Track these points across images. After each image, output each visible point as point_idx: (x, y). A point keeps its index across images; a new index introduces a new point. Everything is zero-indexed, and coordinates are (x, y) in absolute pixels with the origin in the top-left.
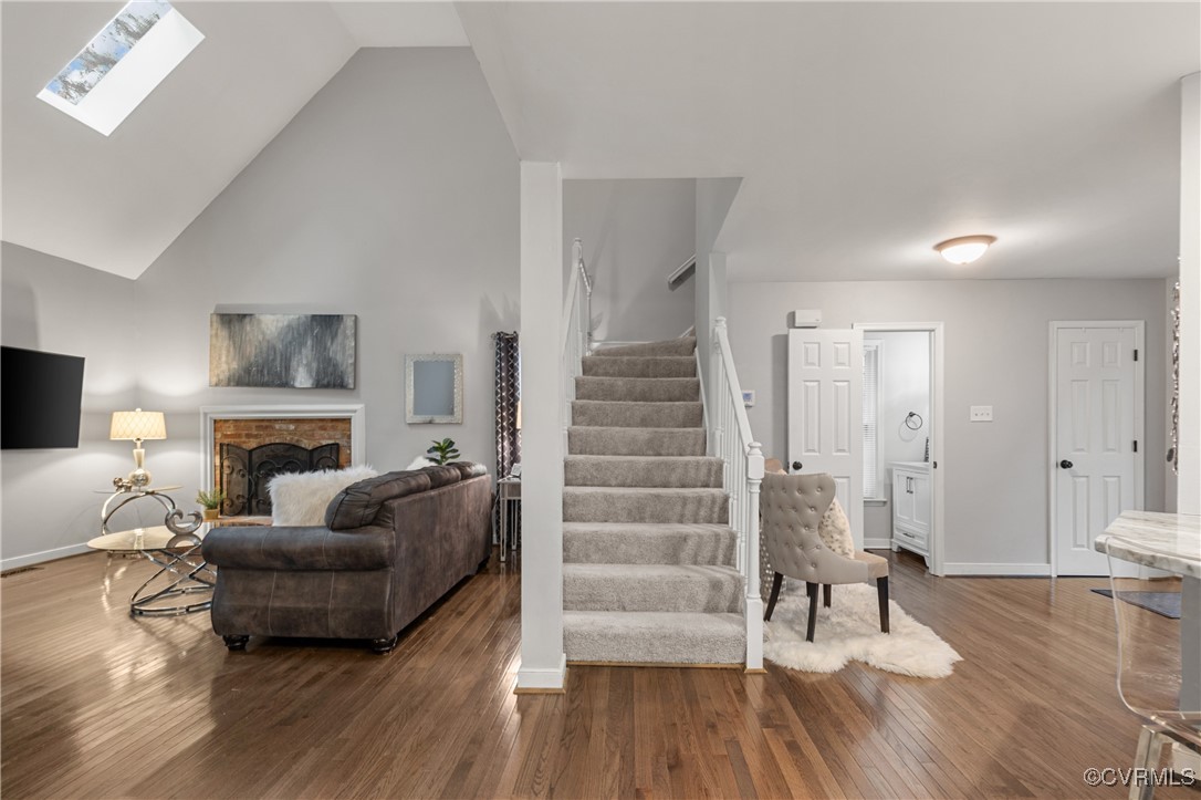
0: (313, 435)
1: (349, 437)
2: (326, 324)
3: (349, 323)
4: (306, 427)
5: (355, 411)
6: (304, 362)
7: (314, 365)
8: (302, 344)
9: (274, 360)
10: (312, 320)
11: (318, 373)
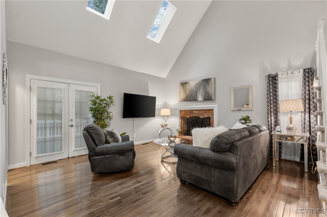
0: (203, 114)
1: (213, 115)
2: (206, 81)
3: (213, 80)
4: (201, 112)
5: (215, 107)
6: (201, 93)
7: (203, 94)
8: (200, 88)
9: (193, 94)
10: (203, 81)
11: (204, 96)
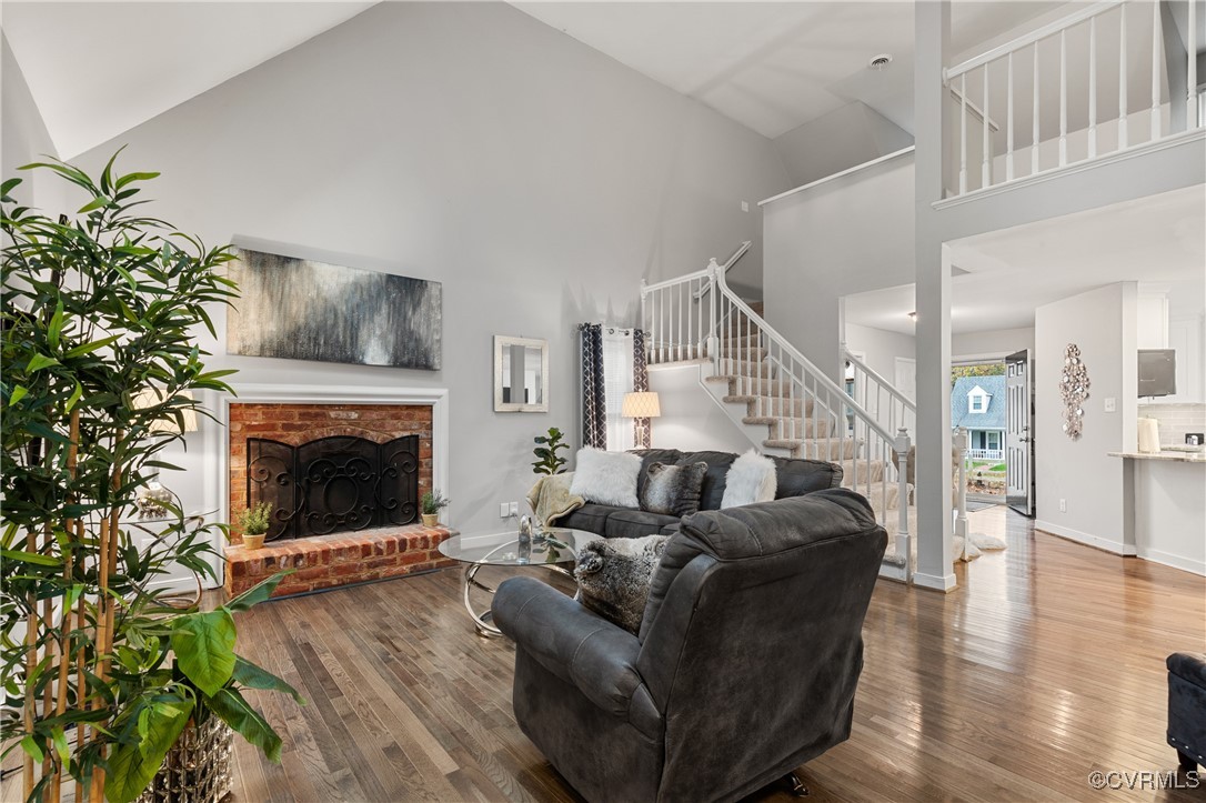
0: (382, 426)
1: (430, 427)
2: (405, 290)
3: (434, 291)
4: (374, 415)
5: (439, 397)
6: (378, 332)
7: (391, 338)
8: (374, 310)
9: (335, 325)
10: (387, 282)
11: (395, 350)
